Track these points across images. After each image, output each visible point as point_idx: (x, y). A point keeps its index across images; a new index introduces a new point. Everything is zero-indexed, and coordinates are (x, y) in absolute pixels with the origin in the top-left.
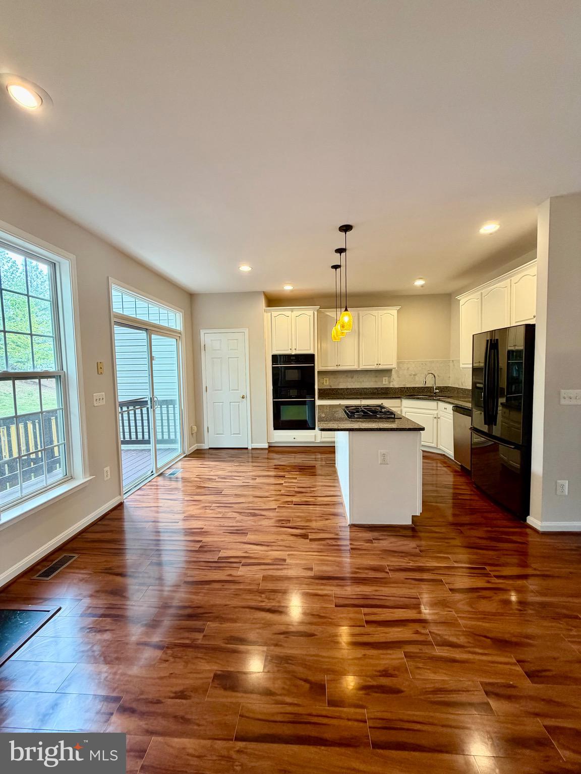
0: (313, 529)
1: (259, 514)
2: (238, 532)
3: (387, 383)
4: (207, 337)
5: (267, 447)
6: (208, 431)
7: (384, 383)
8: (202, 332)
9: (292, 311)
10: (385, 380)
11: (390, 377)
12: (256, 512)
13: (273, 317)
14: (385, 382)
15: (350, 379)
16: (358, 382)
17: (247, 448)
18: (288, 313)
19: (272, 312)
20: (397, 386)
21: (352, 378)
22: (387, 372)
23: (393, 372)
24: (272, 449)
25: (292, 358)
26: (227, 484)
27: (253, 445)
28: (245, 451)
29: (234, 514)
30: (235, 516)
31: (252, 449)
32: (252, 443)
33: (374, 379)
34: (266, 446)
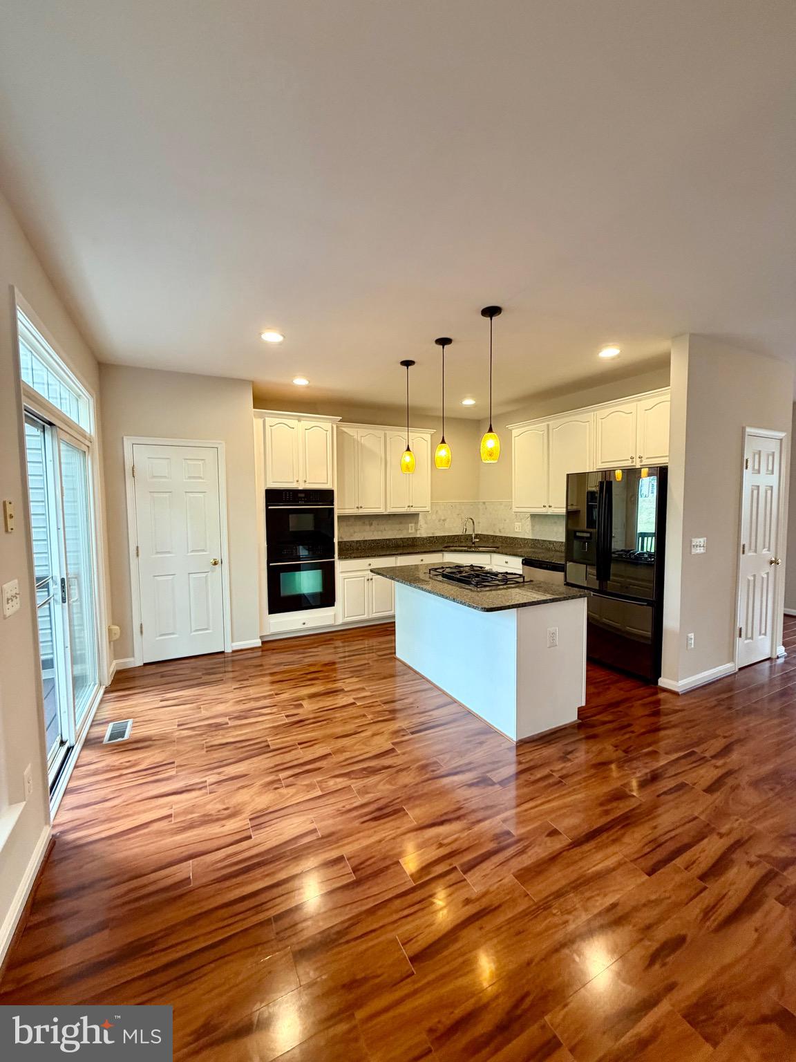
0: (484, 765)
1: (379, 767)
2: (385, 811)
3: (413, 531)
4: (136, 452)
5: (260, 645)
6: (141, 632)
7: (410, 531)
8: (127, 442)
9: (299, 421)
10: (412, 527)
11: (417, 523)
12: (373, 763)
13: (267, 427)
14: (412, 529)
15: (368, 527)
16: (378, 531)
17: (223, 652)
18: (293, 423)
19: (266, 418)
20: (424, 535)
21: (371, 525)
22: (413, 517)
23: (420, 516)
24: (270, 646)
25: (300, 495)
26: (259, 727)
27: (234, 644)
28: (220, 659)
29: (338, 780)
30: (344, 785)
31: (234, 652)
32: (232, 642)
33: (398, 527)
34: (257, 643)
